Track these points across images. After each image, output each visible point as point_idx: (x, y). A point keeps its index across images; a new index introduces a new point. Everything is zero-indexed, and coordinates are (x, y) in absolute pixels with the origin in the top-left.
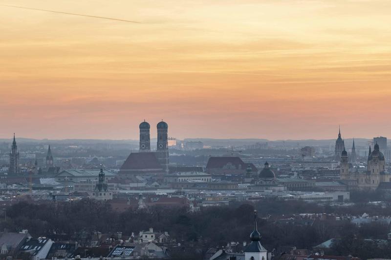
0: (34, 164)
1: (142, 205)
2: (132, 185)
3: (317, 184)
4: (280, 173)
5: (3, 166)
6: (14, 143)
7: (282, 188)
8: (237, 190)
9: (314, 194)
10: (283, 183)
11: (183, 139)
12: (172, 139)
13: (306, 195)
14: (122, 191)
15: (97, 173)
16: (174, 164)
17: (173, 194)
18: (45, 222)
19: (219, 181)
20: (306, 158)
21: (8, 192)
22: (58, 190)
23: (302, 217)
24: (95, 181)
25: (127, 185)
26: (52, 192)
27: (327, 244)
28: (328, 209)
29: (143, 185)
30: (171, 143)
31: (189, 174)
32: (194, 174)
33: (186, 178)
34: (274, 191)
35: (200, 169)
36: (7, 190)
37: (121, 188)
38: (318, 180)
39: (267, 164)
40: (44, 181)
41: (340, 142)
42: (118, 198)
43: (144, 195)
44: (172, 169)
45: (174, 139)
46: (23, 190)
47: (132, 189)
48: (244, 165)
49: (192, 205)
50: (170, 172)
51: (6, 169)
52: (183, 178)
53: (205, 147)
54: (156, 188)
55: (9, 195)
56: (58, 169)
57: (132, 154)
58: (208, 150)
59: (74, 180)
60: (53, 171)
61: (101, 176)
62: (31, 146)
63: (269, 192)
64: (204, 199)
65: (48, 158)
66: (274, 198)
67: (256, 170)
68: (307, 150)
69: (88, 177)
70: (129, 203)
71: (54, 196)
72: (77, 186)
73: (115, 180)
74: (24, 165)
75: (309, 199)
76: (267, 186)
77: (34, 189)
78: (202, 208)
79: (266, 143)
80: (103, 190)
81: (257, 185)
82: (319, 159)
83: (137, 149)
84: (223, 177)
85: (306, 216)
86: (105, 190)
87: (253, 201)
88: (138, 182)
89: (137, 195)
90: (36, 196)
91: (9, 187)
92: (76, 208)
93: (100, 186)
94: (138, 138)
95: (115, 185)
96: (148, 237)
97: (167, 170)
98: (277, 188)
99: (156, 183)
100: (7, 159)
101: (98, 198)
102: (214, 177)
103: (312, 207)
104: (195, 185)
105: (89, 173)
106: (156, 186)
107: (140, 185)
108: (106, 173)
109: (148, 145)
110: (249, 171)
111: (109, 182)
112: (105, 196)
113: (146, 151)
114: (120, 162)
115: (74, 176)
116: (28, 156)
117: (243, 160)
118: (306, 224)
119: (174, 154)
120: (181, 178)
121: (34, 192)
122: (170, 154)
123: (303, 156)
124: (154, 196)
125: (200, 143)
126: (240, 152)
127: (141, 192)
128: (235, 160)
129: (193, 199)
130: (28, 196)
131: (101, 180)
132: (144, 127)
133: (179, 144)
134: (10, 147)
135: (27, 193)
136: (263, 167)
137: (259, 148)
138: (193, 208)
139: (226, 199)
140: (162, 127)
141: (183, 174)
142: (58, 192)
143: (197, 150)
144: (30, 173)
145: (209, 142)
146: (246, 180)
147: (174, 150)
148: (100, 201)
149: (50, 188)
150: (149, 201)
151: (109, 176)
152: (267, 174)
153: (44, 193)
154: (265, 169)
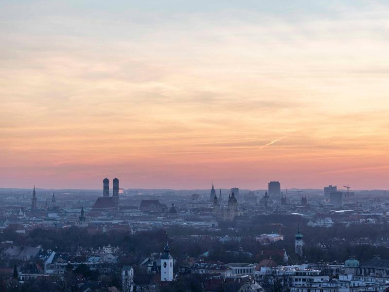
0: (45, 204)
1: (104, 230)
2: (99, 218)
3: (201, 217)
4: (181, 210)
5: (28, 206)
6: (34, 192)
7: (181, 220)
8: (157, 221)
9: (198, 223)
10: (182, 216)
11: (127, 189)
12: (121, 189)
13: (195, 224)
14: (93, 222)
15: (80, 210)
16: (122, 205)
17: (122, 223)
18: (51, 241)
19: (147, 215)
20: (195, 201)
21: (31, 222)
22: (58, 220)
23: (192, 237)
24: (79, 215)
25: (96, 218)
26: (55, 222)
27: (206, 254)
28: (207, 233)
29: (105, 217)
30: (120, 192)
31: (130, 210)
32: (133, 211)
33: (129, 213)
34: (177, 221)
35: (136, 208)
36: (30, 221)
37: (93, 220)
38: (201, 215)
39: (173, 204)
40: (50, 215)
41: (213, 191)
42: (92, 226)
43: (106, 224)
44: (121, 208)
45: (123, 189)
46: (39, 221)
47: (99, 220)
48: (161, 205)
49: (132, 230)
50: (120, 209)
51: (29, 208)
52: (127, 213)
53: (139, 194)
54: (112, 219)
55: (31, 224)
56: (58, 207)
57: (99, 198)
58: (141, 196)
59: (67, 214)
60: (55, 209)
61: (82, 212)
62: (44, 193)
63: (174, 222)
64: (138, 227)
65: (53, 201)
66: (177, 226)
67: (167, 208)
68: (195, 196)
69: (75, 212)
70: (97, 229)
71: (56, 225)
72: (69, 218)
73: (90, 215)
74: (39, 205)
75: (196, 226)
76: (173, 218)
77: (45, 220)
78: (137, 231)
79: (173, 192)
80: (83, 221)
81: (168, 218)
82: (202, 201)
83: (102, 195)
84: (150, 213)
85: (194, 237)
86: (84, 220)
87: (165, 227)
88: (102, 215)
89: (101, 223)
90: (46, 225)
91: (31, 219)
92: (68, 232)
93: (82, 218)
94: (102, 189)
95: (90, 217)
96: (108, 250)
97: (119, 209)
98: (179, 220)
99: (112, 217)
100: (30, 202)
101: (80, 226)
102: (144, 212)
103: (198, 231)
104: (134, 218)
105: (75, 210)
106: (112, 218)
107: (103, 218)
108: (85, 210)
109: (108, 193)
110: (163, 209)
111: (86, 215)
112: (84, 225)
113: (107, 196)
114: (92, 203)
115: (66, 212)
116: (42, 200)
117: (160, 202)
118: (194, 241)
119: (122, 198)
120: (126, 213)
121: (45, 222)
122: (120, 199)
123: (193, 199)
124: (111, 224)
125: (136, 191)
126: (159, 197)
127: (104, 222)
128: (156, 202)
129: (132, 226)
130: (41, 224)
131: (82, 215)
132: (106, 181)
133: (125, 192)
134: (32, 194)
135: (41, 223)
136: (171, 206)
137: (169, 194)
138: (133, 232)
139: (150, 226)
140: (116, 181)
141: (127, 211)
142: (58, 222)
143: (135, 196)
144: (43, 210)
145: (141, 190)
146: (162, 214)
147: (122, 196)
148: (81, 228)
149: (54, 219)
150: (109, 228)
151: (87, 212)
152: (173, 211)
153: (50, 222)
154: (172, 208)
